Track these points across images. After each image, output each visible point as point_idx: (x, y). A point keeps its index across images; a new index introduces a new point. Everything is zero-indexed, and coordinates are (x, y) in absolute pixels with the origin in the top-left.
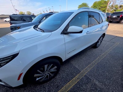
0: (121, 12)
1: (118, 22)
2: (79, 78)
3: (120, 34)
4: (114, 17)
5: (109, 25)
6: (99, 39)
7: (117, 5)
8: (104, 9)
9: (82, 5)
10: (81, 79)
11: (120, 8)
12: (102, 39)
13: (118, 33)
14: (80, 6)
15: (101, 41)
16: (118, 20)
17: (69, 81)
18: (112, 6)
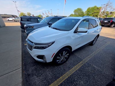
0: (111, 18)
1: (109, 26)
2: (82, 64)
3: (111, 36)
4: (106, 22)
5: (102, 28)
6: (95, 39)
7: (108, 12)
8: (96, 14)
9: (77, 9)
10: (84, 64)
11: (110, 14)
12: (97, 39)
13: (109, 35)
14: (75, 10)
15: (96, 41)
16: (109, 25)
17: (76, 65)
18: (104, 12)
